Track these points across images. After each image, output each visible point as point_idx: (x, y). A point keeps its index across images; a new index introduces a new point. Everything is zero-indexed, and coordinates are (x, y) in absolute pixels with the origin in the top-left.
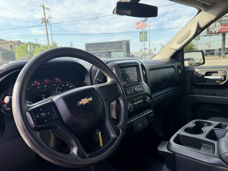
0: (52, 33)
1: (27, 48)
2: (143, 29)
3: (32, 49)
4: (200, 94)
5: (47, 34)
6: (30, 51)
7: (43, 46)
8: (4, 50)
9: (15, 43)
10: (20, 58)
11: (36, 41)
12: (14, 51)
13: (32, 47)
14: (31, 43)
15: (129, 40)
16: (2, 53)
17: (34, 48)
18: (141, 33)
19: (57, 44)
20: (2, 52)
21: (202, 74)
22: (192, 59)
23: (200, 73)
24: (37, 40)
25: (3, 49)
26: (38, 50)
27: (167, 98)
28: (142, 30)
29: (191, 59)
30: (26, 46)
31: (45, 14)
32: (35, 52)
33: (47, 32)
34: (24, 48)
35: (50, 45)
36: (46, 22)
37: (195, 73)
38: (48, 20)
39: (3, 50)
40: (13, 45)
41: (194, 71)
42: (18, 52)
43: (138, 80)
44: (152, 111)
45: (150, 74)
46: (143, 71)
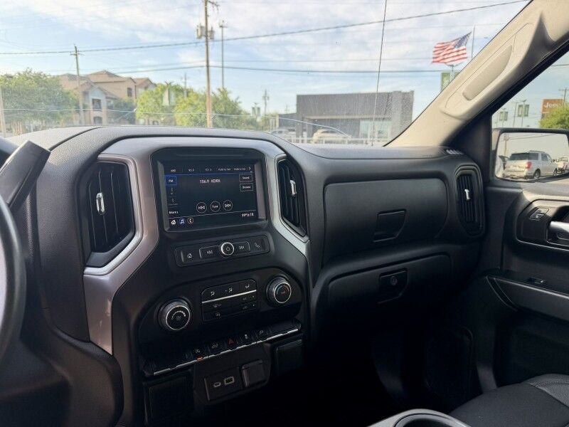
0: (223, 64)
1: (162, 97)
2: (452, 66)
3: (173, 100)
4: (531, 281)
5: (208, 66)
6: (168, 104)
7: (197, 96)
8: (116, 99)
9: (139, 82)
10: (147, 120)
11: (184, 80)
12: (135, 101)
13: (173, 94)
14: (173, 84)
15: (412, 92)
16: (109, 104)
17: (177, 96)
18: (445, 75)
19: (230, 92)
20: (109, 102)
21: (543, 211)
22: (545, 156)
23: (536, 208)
24: (186, 79)
25: (111, 96)
26: (185, 102)
27: (394, 283)
28: (450, 68)
29: (540, 157)
30: (160, 93)
31: (207, 16)
32: (176, 108)
33: (208, 61)
34: (156, 96)
35: (213, 93)
36: (206, 36)
37: (522, 205)
38: (212, 32)
39: (112, 99)
40: (133, 89)
41: (518, 197)
42: (142, 104)
43: (256, 213)
44: (297, 330)
45: (327, 195)
46: (289, 182)
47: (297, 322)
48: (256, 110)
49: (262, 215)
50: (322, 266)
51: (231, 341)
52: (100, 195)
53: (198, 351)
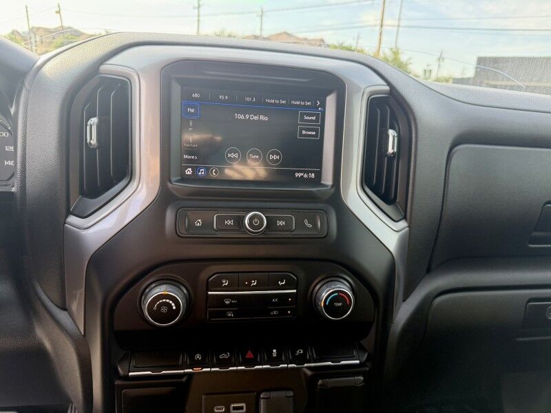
0: (399, 23)
5: (382, 25)
33: (382, 20)
43: (319, 175)
44: (358, 362)
45: (454, 161)
46: (387, 131)
47: (363, 349)
48: (428, 72)
49: (328, 179)
50: (429, 271)
51: (250, 355)
52: (94, 120)
53: (198, 357)
